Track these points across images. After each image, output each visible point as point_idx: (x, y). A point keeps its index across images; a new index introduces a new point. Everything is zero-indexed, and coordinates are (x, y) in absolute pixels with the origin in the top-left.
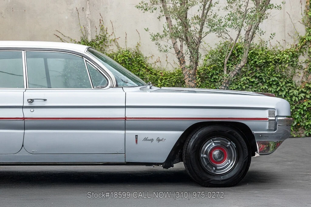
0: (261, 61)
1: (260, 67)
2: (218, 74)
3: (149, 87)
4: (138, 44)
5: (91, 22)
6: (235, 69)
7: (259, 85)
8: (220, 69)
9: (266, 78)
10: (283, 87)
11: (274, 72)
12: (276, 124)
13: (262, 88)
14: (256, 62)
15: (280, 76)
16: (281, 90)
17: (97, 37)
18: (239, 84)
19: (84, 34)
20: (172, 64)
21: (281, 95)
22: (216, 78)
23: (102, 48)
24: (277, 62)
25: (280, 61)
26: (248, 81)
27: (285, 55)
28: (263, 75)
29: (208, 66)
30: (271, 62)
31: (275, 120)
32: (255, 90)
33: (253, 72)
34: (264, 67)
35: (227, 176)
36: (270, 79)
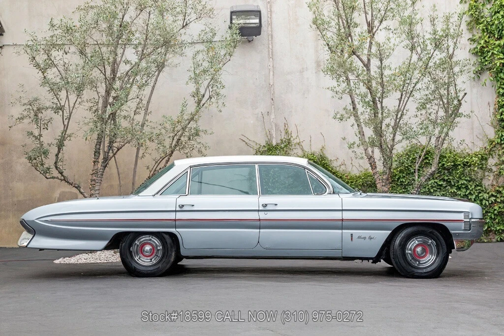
0: (449, 164)
1: (448, 170)
2: (404, 177)
3: (359, 193)
4: (323, 147)
5: (276, 125)
6: (426, 174)
7: (447, 188)
8: (407, 172)
9: (455, 181)
10: (472, 190)
11: (462, 175)
12: (470, 225)
13: (451, 192)
14: (444, 164)
15: (469, 179)
16: (470, 193)
17: (282, 140)
18: (427, 188)
19: (269, 138)
20: (358, 167)
21: (471, 199)
22: (403, 181)
23: (286, 151)
24: (465, 165)
25: (469, 164)
26: (436, 184)
27: (473, 158)
28: (451, 178)
29: (395, 169)
30: (460, 165)
31: (469, 222)
32: (444, 193)
33: (441, 175)
34: (453, 170)
35: (429, 269)
36: (458, 182)
